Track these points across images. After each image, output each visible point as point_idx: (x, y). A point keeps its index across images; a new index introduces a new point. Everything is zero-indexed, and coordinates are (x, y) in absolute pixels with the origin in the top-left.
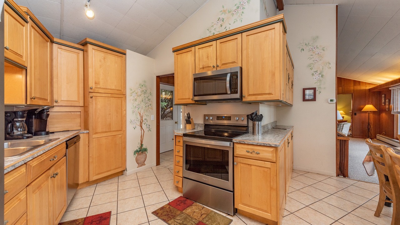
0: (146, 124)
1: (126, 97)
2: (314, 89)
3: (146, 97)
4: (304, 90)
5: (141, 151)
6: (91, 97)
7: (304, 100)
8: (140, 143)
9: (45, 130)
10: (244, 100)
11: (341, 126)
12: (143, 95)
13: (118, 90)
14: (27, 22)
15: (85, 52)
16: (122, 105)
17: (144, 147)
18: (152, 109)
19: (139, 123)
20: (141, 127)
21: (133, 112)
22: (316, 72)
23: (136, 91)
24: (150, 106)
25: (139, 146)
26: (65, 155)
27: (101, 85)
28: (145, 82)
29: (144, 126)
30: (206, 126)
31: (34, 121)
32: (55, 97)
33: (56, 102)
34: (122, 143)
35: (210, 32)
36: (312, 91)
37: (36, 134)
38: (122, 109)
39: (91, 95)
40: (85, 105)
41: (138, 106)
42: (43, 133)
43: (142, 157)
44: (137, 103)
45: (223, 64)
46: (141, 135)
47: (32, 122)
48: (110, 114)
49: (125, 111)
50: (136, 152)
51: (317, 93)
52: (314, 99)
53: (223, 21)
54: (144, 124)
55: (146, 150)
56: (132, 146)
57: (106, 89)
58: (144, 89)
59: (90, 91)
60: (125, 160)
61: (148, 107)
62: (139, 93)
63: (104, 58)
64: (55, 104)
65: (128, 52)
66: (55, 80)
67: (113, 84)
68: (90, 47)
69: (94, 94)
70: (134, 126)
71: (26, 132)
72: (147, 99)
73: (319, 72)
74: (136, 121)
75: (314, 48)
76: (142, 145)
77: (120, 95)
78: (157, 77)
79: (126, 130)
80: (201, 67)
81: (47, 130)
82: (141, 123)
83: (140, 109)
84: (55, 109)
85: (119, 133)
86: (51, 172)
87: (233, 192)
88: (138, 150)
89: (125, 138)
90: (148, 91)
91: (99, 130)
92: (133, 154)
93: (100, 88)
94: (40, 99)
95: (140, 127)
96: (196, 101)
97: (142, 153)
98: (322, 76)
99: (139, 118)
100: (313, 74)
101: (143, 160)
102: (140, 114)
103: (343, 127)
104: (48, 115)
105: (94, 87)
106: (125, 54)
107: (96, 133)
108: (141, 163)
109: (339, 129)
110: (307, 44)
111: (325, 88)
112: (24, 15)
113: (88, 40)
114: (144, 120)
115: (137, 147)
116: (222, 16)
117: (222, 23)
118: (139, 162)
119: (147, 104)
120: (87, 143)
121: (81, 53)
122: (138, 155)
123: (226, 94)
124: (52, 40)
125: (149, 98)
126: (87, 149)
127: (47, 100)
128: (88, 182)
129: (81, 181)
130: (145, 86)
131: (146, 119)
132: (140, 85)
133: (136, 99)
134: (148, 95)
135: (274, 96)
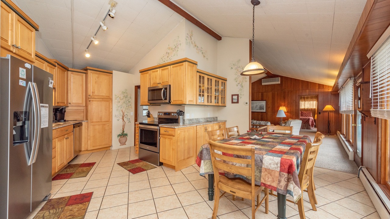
0: (126, 118)
1: (112, 100)
2: (238, 95)
3: (127, 100)
4: (232, 95)
5: (123, 135)
6: (90, 101)
7: (233, 102)
8: (122, 130)
9: (63, 119)
10: (171, 103)
11: (289, 123)
12: (125, 99)
13: (107, 96)
14: (55, 66)
15: (87, 74)
16: (109, 105)
17: (125, 133)
18: (132, 108)
19: (121, 117)
20: (123, 119)
21: (117, 110)
22: (239, 83)
23: (120, 96)
24: (130, 106)
25: (122, 132)
26: (73, 131)
27: (96, 93)
28: (126, 90)
29: (125, 119)
30: (159, 119)
31: (58, 114)
32: (69, 101)
33: (70, 104)
34: (109, 129)
35: (163, 60)
36: (237, 96)
37: (59, 121)
38: (109, 108)
39: (90, 99)
40: (87, 106)
41: (121, 106)
42: (63, 120)
43: (123, 139)
44: (120, 104)
45: (163, 82)
46: (123, 125)
47: (57, 115)
48: (101, 111)
49: (111, 109)
50: (119, 135)
51: (239, 98)
52: (238, 102)
53: (169, 54)
55: (126, 135)
56: (116, 131)
57: (99, 96)
59: (90, 97)
60: (111, 140)
61: (128, 107)
62: (122, 97)
63: (98, 77)
64: (69, 105)
65: (114, 72)
66: (69, 92)
67: (104, 92)
68: (89, 71)
69: (91, 99)
70: (118, 119)
71: (54, 119)
72: (127, 101)
73: (240, 84)
74: (119, 116)
75: (238, 67)
76: (123, 131)
77: (108, 99)
78: (135, 86)
79: (112, 121)
80: (153, 83)
81: (65, 119)
82: (123, 117)
83: (122, 108)
84: (69, 108)
85: (107, 123)
86: (66, 136)
87: (159, 153)
88: (121, 134)
89: (112, 126)
90: (129, 96)
91: (94, 120)
92: (117, 136)
93: (95, 95)
94: (61, 103)
95: (122, 120)
96: (151, 103)
97: (124, 136)
98: (242, 87)
99: (122, 114)
100: (237, 85)
101: (124, 141)
102: (122, 111)
103: (290, 123)
104: (65, 111)
105: (91, 95)
106: (112, 73)
107: (92, 122)
108: (123, 143)
109: (287, 125)
110: (234, 64)
111: (243, 95)
112: (54, 63)
113: (88, 68)
114: (125, 115)
115: (120, 132)
116: (169, 51)
117: (168, 55)
118: (121, 142)
119: (128, 105)
120: (87, 127)
121: (84, 75)
122: (121, 137)
123: (162, 100)
124: (68, 70)
125: (129, 100)
126: (87, 131)
127: (65, 103)
128: (87, 150)
129: (83, 149)
130: (126, 93)
131: (127, 115)
132: (122, 92)
133: (119, 102)
134: (128, 99)
135: (183, 102)
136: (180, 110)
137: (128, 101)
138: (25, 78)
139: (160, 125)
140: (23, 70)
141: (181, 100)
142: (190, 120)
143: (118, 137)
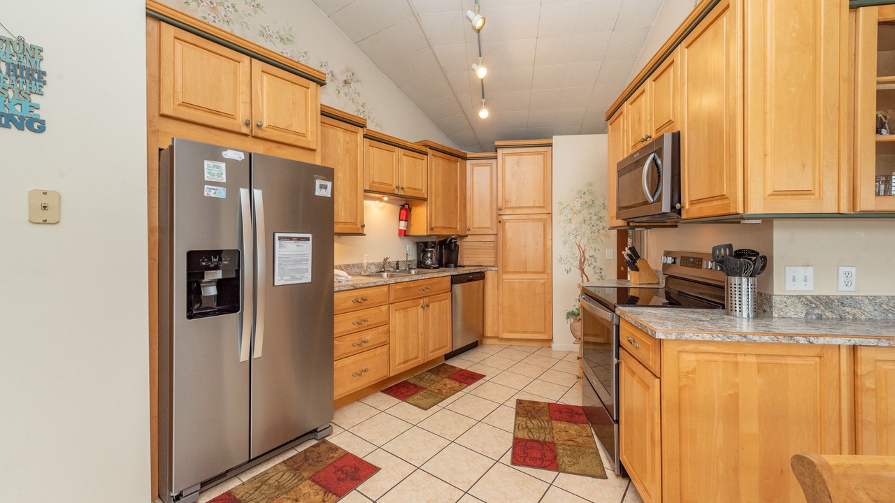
0: (592, 266)
1: (551, 217)
3: (593, 213)
6: (500, 222)
10: (683, 215)
12: (586, 210)
13: (539, 207)
14: (426, 154)
15: (497, 160)
16: (544, 231)
18: (609, 238)
19: (577, 263)
20: (582, 270)
21: (565, 243)
23: (572, 205)
24: (602, 231)
26: (451, 291)
27: (514, 203)
28: (590, 184)
29: (588, 269)
32: (469, 225)
33: (470, 230)
34: (545, 294)
37: (446, 265)
38: (545, 239)
39: (500, 218)
40: (497, 233)
41: (574, 232)
42: (454, 264)
44: (573, 226)
45: (657, 131)
48: (525, 246)
49: (550, 242)
50: (572, 315)
54: (589, 266)
56: (563, 301)
57: (520, 207)
58: (588, 198)
59: (501, 212)
61: (596, 234)
62: (578, 207)
63: (518, 162)
64: (468, 233)
65: (557, 140)
66: (467, 204)
67: (531, 197)
68: (500, 152)
69: (504, 217)
70: (567, 267)
72: (594, 218)
74: (570, 259)
77: (545, 217)
79: (552, 272)
80: (633, 144)
82: (582, 263)
83: (579, 238)
85: (540, 276)
86: (423, 301)
87: (618, 424)
88: (576, 311)
89: (551, 286)
90: (599, 202)
91: (511, 268)
92: (565, 316)
93: (512, 207)
95: (578, 271)
99: (578, 254)
102: (579, 246)
105: (504, 207)
106: (551, 145)
107: (507, 273)
112: (422, 148)
113: (497, 143)
114: (587, 257)
115: (572, 306)
118: (577, 334)
119: (595, 228)
120: (496, 284)
121: (493, 162)
122: (575, 320)
123: (646, 203)
124: (465, 158)
125: (600, 214)
126: (496, 293)
127: (456, 228)
128: (497, 337)
129: (489, 333)
130: (591, 193)
131: (592, 256)
132: (578, 193)
133: (570, 219)
134: (597, 210)
135: (728, 205)
136: (730, 246)
137: (596, 217)
138: (225, 181)
139: (620, 309)
140: (214, 166)
141: (722, 197)
142: (812, 302)
143: (568, 318)
